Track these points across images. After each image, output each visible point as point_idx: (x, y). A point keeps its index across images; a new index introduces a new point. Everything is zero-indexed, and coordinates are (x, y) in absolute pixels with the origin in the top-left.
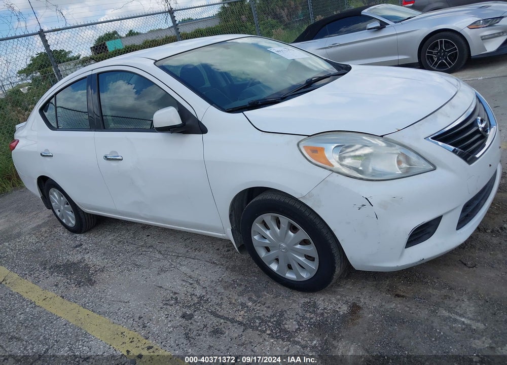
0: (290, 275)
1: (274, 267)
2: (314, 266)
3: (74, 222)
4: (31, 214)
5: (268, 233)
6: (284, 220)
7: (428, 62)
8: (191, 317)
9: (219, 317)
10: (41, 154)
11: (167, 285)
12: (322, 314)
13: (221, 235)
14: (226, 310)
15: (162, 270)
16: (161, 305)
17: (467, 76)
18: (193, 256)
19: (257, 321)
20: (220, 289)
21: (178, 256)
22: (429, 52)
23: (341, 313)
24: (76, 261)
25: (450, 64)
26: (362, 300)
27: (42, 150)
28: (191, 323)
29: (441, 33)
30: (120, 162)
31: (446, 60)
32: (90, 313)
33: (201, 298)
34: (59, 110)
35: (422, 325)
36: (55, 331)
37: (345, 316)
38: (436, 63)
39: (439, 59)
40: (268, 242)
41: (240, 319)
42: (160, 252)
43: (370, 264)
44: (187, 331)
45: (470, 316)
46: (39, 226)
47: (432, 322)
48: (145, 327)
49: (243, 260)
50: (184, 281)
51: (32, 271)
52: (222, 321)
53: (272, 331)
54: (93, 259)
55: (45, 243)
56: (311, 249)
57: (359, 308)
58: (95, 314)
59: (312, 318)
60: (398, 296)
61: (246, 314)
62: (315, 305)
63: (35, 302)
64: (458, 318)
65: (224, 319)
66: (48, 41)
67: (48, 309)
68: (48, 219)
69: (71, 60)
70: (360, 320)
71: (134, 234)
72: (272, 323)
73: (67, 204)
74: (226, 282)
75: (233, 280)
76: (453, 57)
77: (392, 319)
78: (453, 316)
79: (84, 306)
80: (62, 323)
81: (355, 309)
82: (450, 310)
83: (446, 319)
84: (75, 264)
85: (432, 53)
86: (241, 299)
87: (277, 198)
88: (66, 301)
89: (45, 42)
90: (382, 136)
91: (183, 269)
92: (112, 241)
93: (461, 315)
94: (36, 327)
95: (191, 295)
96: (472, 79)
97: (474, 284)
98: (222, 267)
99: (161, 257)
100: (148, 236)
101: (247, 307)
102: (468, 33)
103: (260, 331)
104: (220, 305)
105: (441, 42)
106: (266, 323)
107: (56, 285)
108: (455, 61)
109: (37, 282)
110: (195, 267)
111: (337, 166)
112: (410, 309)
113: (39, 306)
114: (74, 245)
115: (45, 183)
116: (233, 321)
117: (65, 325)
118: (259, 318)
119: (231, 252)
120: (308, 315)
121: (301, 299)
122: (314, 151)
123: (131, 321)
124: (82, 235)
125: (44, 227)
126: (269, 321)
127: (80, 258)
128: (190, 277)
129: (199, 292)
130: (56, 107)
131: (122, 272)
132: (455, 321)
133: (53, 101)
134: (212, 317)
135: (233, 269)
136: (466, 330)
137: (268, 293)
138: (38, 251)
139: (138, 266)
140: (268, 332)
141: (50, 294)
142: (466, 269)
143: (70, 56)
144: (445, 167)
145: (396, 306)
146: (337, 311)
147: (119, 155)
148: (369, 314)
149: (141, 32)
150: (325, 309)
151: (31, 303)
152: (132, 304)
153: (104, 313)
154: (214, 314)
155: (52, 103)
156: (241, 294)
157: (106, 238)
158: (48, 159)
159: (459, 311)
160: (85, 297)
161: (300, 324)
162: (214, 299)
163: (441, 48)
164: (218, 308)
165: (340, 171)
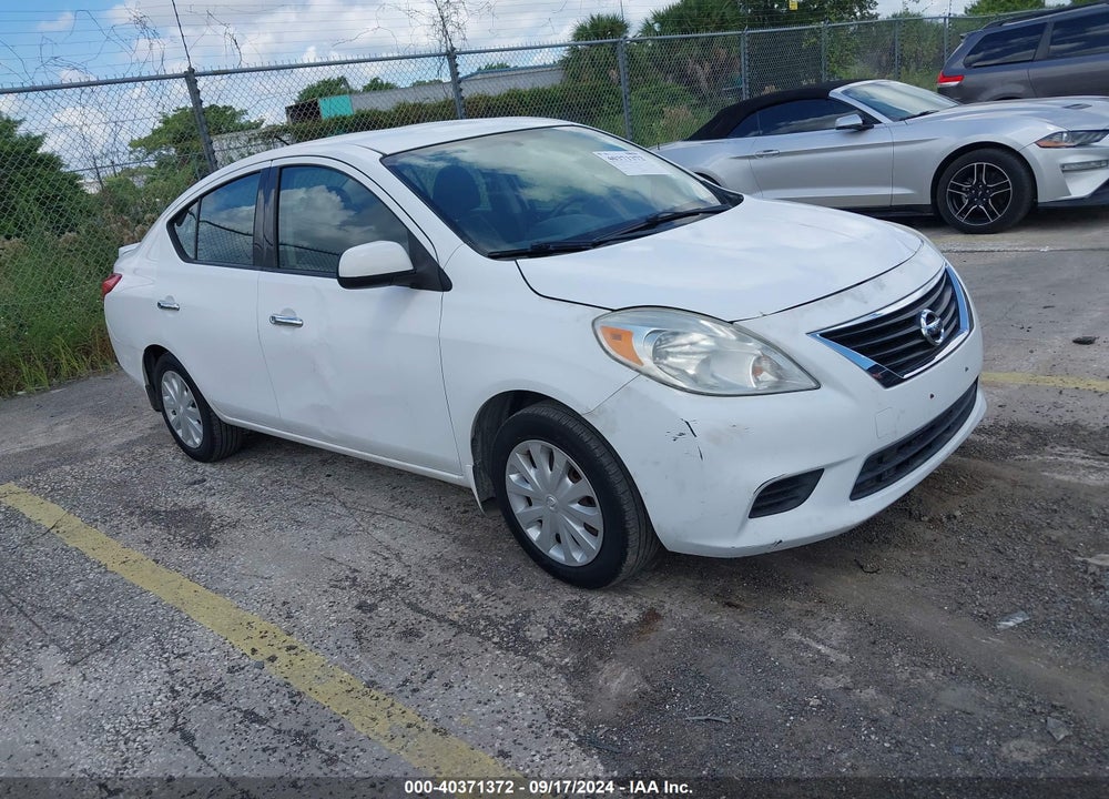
0: (555, 553)
1: (534, 534)
2: (594, 544)
3: (198, 441)
4: (119, 422)
5: (532, 472)
6: (561, 457)
7: (949, 205)
8: (373, 607)
9: (421, 611)
10: (159, 304)
11: (344, 557)
12: (593, 620)
13: (456, 477)
14: (435, 603)
15: (341, 533)
16: (326, 587)
17: (1022, 243)
18: (401, 514)
19: (482, 622)
20: (433, 570)
21: (374, 514)
22: (953, 186)
23: (626, 622)
24: (189, 506)
25: (993, 215)
26: (667, 606)
27: (162, 298)
28: (371, 617)
29: (981, 150)
30: (298, 329)
31: (986, 206)
32: (201, 589)
33: (397, 581)
34: (203, 227)
35: (750, 649)
36: (134, 612)
37: (630, 625)
38: (966, 209)
39: (971, 203)
40: (530, 489)
41: (455, 617)
42: (344, 504)
43: (689, 540)
44: (360, 629)
45: (835, 643)
46: (132, 443)
47: (769, 647)
48: (289, 616)
49: (487, 528)
50: (375, 552)
51: (107, 516)
52: (424, 618)
53: (502, 638)
54: (219, 506)
55: (139, 472)
56: (594, 515)
57: (658, 617)
58: (208, 592)
59: (574, 625)
60: (730, 605)
61: (466, 611)
62: (586, 607)
63: (106, 565)
64: (814, 644)
65: (427, 615)
66: (202, 93)
67: (128, 577)
68: (149, 431)
69: (242, 128)
70: (652, 635)
71: (303, 470)
72: (507, 627)
73: (193, 406)
74: (447, 561)
75: (460, 559)
76: (1000, 201)
77: (705, 637)
78: (807, 641)
79: (192, 578)
80: (150, 599)
81: (651, 617)
82: (806, 632)
83: (792, 644)
84: (186, 510)
85: (960, 188)
86: (465, 589)
87: (556, 418)
88: (161, 567)
89: (195, 93)
90: (732, 323)
91: (378, 534)
92: (261, 478)
93: (819, 641)
94: (102, 604)
95: (383, 575)
96: (1029, 249)
97: (862, 597)
98: (446, 536)
99: (344, 511)
100: (329, 476)
101: (472, 600)
102: (1035, 155)
103: (483, 637)
104: (427, 594)
105: (980, 167)
106: (496, 625)
107: (148, 542)
108: (1003, 209)
109: (114, 533)
110: (400, 532)
111: (648, 363)
112: (742, 625)
113: (112, 572)
114: (189, 480)
115: (158, 360)
116: (441, 619)
117: (155, 603)
118: (488, 618)
119: (469, 515)
120: (569, 620)
121: (567, 595)
122: (618, 336)
123: (268, 607)
124: (209, 465)
125: (141, 445)
126: (502, 624)
127: (197, 500)
128: (388, 548)
129: (396, 571)
130: (198, 222)
131: (269, 530)
132: (807, 647)
133: (194, 208)
134: (409, 611)
135: (465, 542)
136: (818, 662)
137: (514, 582)
138: (123, 484)
139: (300, 524)
140: (496, 640)
141: (136, 555)
142: (860, 574)
143: (243, 120)
144: (837, 386)
145: (721, 619)
146: (620, 618)
147: (298, 316)
148: (670, 627)
149: (399, 84)
150: (600, 613)
151: (99, 567)
152: (276, 582)
153: (224, 592)
154: (414, 607)
155: (191, 214)
156: (467, 581)
157: (252, 473)
158: (169, 314)
159: (819, 635)
160: (196, 564)
161: (551, 632)
162: (420, 585)
163: (979, 180)
164: (421, 598)
165: (652, 373)
